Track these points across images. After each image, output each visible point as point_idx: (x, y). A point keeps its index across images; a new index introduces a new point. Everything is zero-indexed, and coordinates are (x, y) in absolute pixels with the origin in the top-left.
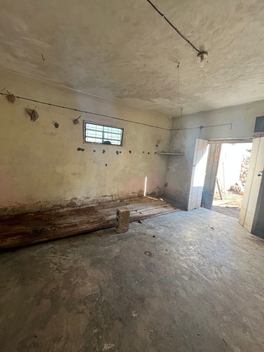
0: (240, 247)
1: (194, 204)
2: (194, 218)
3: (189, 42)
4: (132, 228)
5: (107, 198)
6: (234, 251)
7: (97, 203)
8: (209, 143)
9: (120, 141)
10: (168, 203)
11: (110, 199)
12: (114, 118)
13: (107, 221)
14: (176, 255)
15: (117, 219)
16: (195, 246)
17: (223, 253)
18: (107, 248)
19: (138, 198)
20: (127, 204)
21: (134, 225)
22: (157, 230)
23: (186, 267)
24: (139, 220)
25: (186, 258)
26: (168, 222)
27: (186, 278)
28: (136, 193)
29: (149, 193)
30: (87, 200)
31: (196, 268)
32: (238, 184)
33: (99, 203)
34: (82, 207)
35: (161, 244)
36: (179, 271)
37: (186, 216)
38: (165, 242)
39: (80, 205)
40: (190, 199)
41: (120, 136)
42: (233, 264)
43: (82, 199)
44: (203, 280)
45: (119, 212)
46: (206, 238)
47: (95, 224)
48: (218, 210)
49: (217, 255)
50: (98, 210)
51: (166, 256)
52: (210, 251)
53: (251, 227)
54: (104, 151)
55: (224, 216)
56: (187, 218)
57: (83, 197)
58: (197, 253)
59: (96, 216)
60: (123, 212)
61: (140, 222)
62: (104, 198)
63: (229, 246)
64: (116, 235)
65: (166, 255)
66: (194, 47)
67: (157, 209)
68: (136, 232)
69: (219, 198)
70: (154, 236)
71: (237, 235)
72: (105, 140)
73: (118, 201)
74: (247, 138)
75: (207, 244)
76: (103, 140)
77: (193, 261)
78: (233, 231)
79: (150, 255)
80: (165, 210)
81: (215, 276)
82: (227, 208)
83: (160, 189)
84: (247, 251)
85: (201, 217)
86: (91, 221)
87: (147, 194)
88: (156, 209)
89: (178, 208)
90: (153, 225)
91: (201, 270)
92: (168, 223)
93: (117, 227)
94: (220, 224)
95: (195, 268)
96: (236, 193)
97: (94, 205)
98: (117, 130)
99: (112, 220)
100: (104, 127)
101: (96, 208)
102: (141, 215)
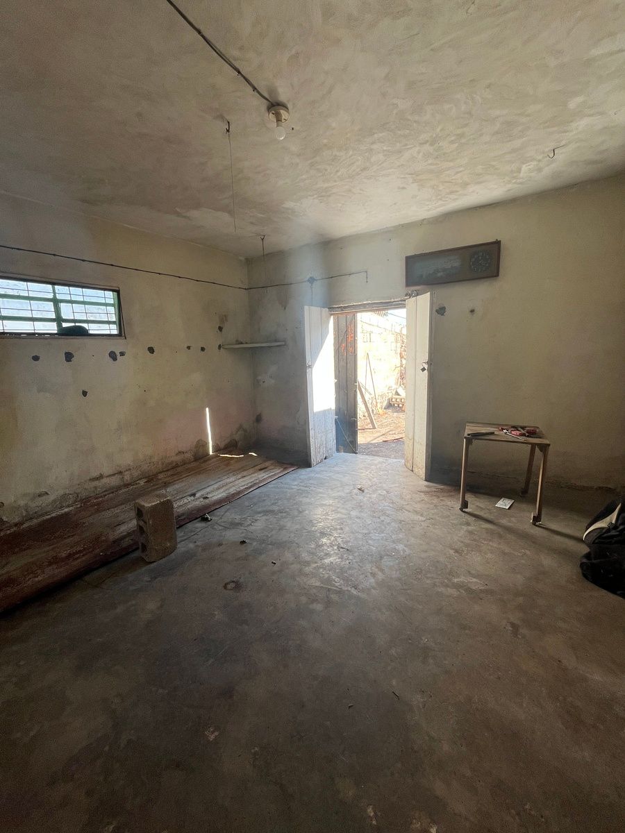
0: (409, 512)
1: (321, 450)
2: (324, 479)
3: (239, 72)
4: (186, 539)
5: (104, 481)
6: (401, 522)
7: (76, 501)
8: (331, 314)
9: (114, 323)
10: (268, 458)
11: (115, 481)
12: (83, 261)
13: (114, 542)
14: (295, 567)
15: (141, 529)
16: (330, 535)
17: (383, 533)
18: (120, 609)
19: (196, 463)
20: (166, 485)
21: (192, 531)
22: (248, 525)
23: (318, 584)
24: (202, 515)
25: (315, 565)
26: (272, 502)
27: (318, 607)
28: (186, 452)
29: (222, 446)
30: (40, 502)
31: (337, 579)
32: (400, 394)
33: (81, 500)
34: (25, 526)
35: (260, 554)
36: (304, 599)
37: (310, 479)
38: (270, 546)
39: (17, 520)
40: (312, 441)
41: (112, 310)
42: (400, 547)
43: (22, 503)
44: (351, 596)
45: (142, 509)
46: (351, 513)
47: (77, 559)
48: (369, 450)
49: (372, 539)
50: (82, 521)
51: (274, 578)
52: (360, 536)
53: (424, 469)
54: (69, 356)
55: (381, 459)
56: (311, 482)
57: (25, 495)
58: (335, 548)
59: (76, 538)
60: (152, 506)
61: (206, 520)
62: (96, 483)
63: (392, 515)
64: (144, 569)
65: (274, 573)
66: (255, 89)
67: (245, 479)
68: (197, 546)
69: (370, 426)
70: (243, 542)
71: (404, 490)
72: (65, 325)
73: (142, 483)
74: (396, 300)
75: (354, 523)
76: (59, 325)
77: (331, 567)
78: (397, 485)
79: (238, 586)
80: (262, 475)
81: (372, 580)
82: (385, 444)
83: (245, 431)
84: (422, 515)
85: (338, 473)
86: (64, 555)
87: (217, 449)
88: (241, 480)
89: (292, 465)
90: (238, 518)
91: (346, 580)
92: (273, 504)
93: (144, 548)
94: (373, 478)
95: (334, 581)
96: (397, 412)
97: (66, 510)
98: (101, 293)
99: (129, 534)
100: (56, 287)
101: (75, 515)
102: (207, 501)
